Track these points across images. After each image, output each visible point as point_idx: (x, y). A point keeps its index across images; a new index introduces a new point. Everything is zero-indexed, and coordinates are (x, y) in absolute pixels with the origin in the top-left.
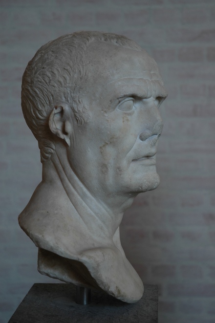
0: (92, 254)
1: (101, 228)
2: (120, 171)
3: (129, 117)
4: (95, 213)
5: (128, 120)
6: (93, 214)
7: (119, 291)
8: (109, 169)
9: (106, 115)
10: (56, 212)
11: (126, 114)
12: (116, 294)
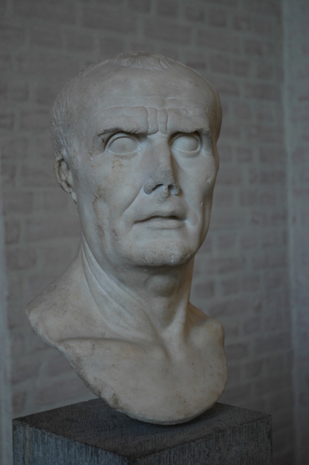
0: (73, 344)
1: (120, 314)
2: (116, 235)
3: (124, 162)
4: (108, 293)
5: (121, 165)
6: (105, 293)
7: (116, 401)
8: (106, 233)
9: (91, 159)
10: (64, 286)
11: (117, 156)
12: (111, 403)
